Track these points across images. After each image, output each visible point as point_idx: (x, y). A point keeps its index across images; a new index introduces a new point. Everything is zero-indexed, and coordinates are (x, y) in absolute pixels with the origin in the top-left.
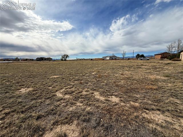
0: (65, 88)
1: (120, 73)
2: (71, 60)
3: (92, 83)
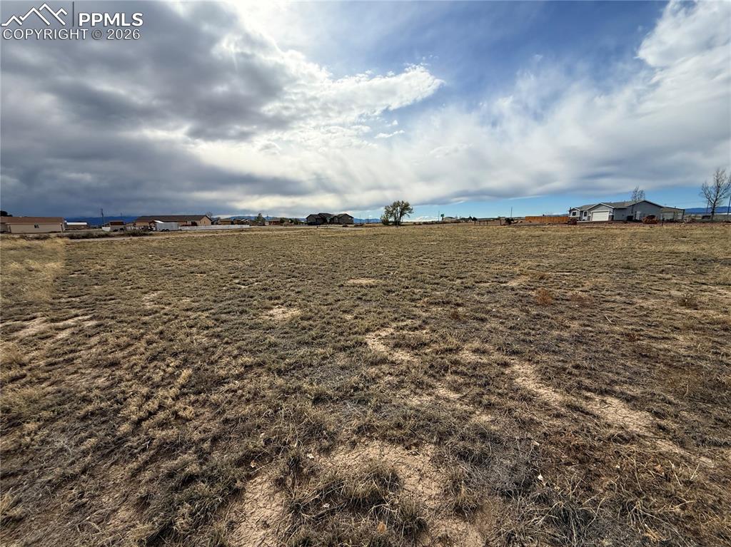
0: (394, 325)
2: (420, 224)
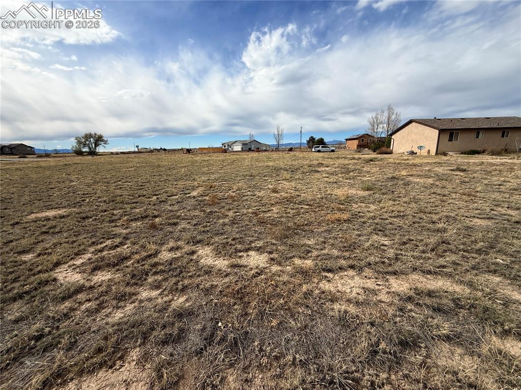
0: (92, 249)
1: (270, 186)
2: (117, 154)
3: (189, 223)
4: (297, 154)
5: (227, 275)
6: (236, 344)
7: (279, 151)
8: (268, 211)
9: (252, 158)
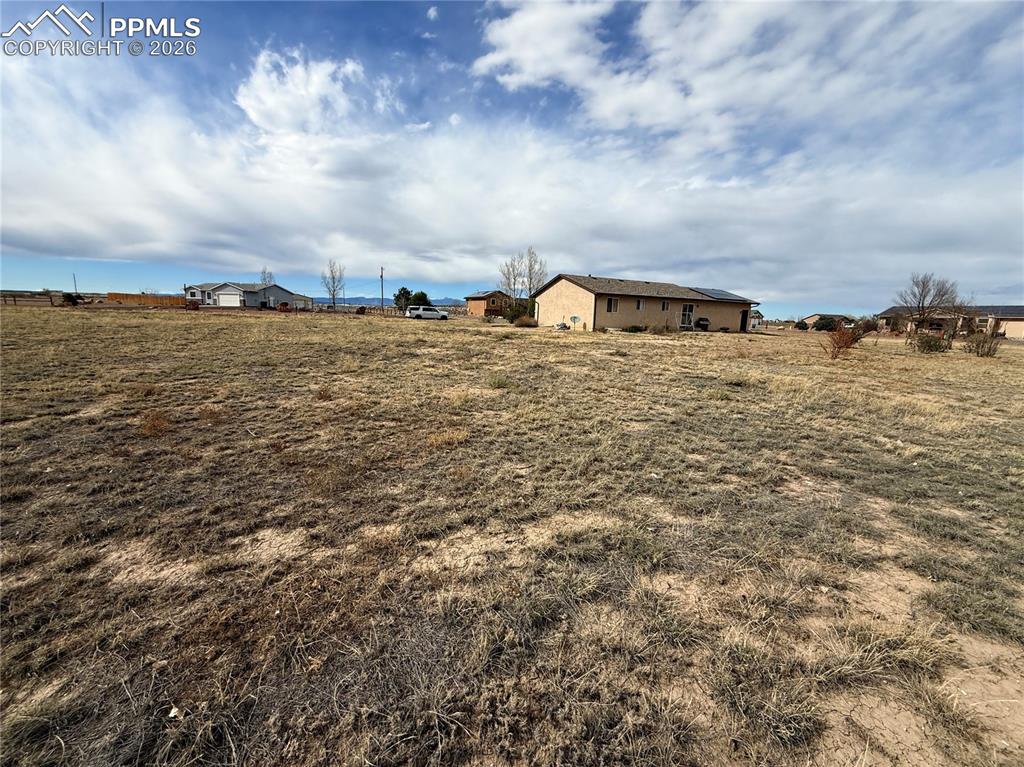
1: (313, 387)
4: (375, 320)
5: (194, 597)
6: (220, 738)
7: (335, 312)
8: (308, 438)
9: (270, 324)
